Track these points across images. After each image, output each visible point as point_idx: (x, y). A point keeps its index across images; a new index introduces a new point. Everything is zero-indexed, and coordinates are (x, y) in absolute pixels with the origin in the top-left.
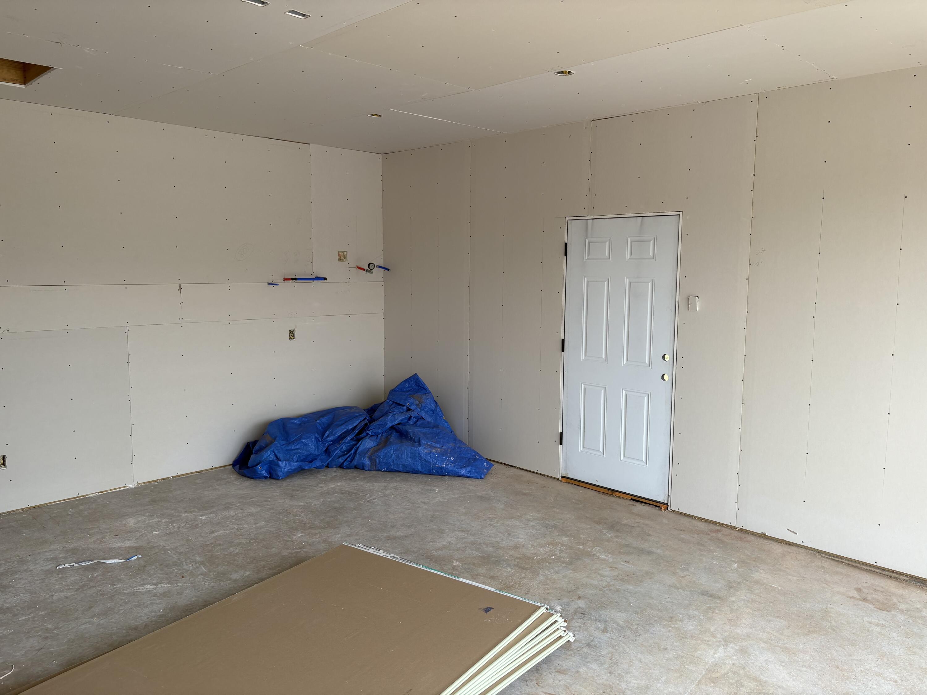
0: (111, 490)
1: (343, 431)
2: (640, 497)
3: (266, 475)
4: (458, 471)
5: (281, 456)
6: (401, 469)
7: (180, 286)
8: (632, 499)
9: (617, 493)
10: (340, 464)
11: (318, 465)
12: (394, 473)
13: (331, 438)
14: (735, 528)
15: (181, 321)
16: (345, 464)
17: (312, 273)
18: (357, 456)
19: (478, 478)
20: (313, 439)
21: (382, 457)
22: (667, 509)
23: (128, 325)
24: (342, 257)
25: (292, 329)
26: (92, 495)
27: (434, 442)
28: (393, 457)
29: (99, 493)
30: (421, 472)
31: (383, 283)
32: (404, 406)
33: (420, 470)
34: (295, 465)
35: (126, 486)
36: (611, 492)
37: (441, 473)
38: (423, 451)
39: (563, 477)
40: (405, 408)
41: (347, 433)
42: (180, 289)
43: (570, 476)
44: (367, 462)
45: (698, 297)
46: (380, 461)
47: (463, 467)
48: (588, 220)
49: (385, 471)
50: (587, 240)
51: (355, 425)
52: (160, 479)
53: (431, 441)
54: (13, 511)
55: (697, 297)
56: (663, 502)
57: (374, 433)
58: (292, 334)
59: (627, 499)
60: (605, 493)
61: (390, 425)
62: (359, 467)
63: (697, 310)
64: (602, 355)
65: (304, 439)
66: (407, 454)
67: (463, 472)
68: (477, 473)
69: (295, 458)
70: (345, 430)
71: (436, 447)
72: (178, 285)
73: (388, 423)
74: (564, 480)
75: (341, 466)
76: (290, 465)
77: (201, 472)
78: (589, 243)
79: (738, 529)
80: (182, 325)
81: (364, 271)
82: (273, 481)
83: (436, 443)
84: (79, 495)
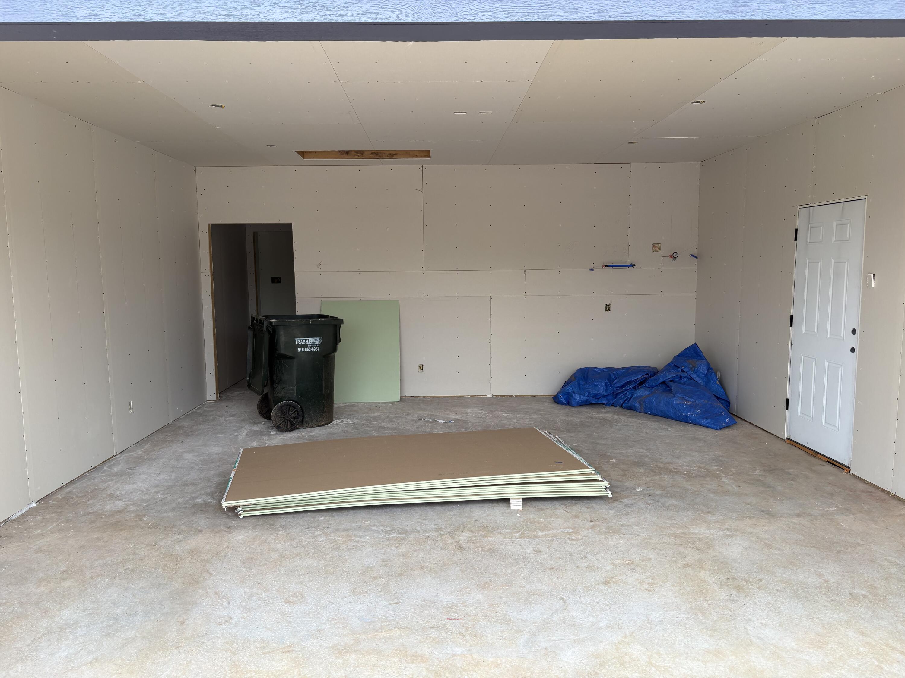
0: (477, 396)
1: (627, 381)
2: (833, 460)
3: (564, 401)
4: (699, 420)
5: (576, 391)
6: (660, 414)
7: (525, 271)
8: (828, 462)
9: (819, 455)
10: (621, 404)
11: (604, 402)
12: (656, 416)
13: (617, 385)
14: (890, 493)
15: (524, 294)
16: (624, 405)
17: (628, 261)
18: (632, 399)
19: (714, 429)
20: (603, 384)
21: (647, 403)
22: (849, 472)
23: (491, 295)
24: (655, 248)
25: (608, 303)
26: (466, 397)
27: (688, 397)
28: (654, 403)
29: (471, 396)
30: (672, 418)
31: (696, 269)
32: (679, 367)
33: (672, 416)
34: (584, 398)
35: (486, 396)
36: (815, 454)
37: (686, 421)
38: (675, 401)
39: (787, 439)
40: (680, 369)
41: (630, 382)
42: (525, 273)
43: (792, 438)
44: (637, 405)
45: (874, 275)
46: (645, 406)
47: (704, 419)
48: (811, 208)
49: (649, 414)
50: (810, 226)
51: (637, 378)
52: (507, 396)
53: (686, 396)
54: (425, 397)
55: (872, 275)
56: (848, 465)
57: (650, 385)
58: (608, 307)
59: (824, 461)
60: (811, 455)
61: (661, 380)
62: (631, 408)
63: (873, 286)
64: (815, 330)
65: (596, 382)
66: (664, 403)
67: (704, 422)
68: (714, 424)
69: (587, 394)
70: (629, 380)
71: (688, 401)
72: (524, 271)
73: (660, 378)
74: (788, 441)
75: (621, 406)
76: (580, 397)
77: (534, 396)
78: (811, 227)
79: (893, 495)
80: (525, 297)
81: (671, 258)
82: (568, 407)
83: (690, 398)
84: (459, 395)
